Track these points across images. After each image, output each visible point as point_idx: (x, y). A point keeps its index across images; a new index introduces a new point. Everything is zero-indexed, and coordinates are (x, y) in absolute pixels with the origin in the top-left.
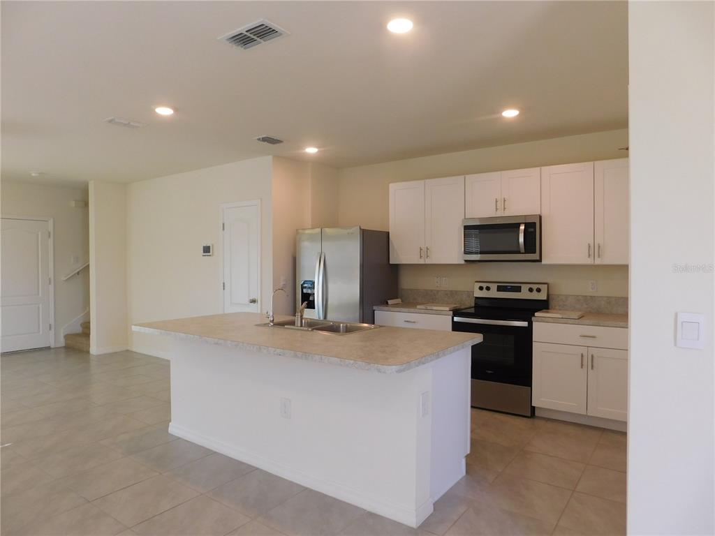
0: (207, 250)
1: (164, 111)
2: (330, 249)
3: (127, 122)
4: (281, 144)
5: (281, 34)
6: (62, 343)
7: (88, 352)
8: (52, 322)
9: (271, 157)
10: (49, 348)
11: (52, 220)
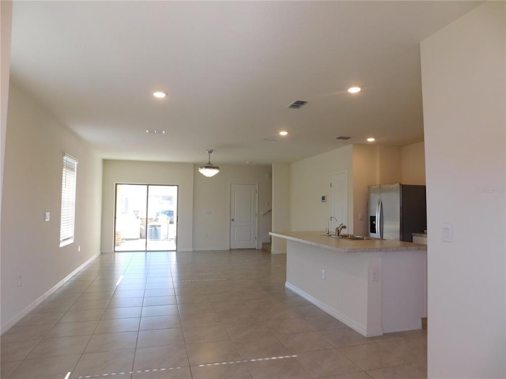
0: (323, 198)
1: (283, 133)
2: (384, 197)
3: (271, 139)
4: (350, 139)
5: (307, 102)
6: (261, 247)
7: (271, 252)
8: (257, 236)
9: (352, 145)
10: (255, 249)
11: (257, 184)
